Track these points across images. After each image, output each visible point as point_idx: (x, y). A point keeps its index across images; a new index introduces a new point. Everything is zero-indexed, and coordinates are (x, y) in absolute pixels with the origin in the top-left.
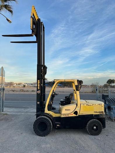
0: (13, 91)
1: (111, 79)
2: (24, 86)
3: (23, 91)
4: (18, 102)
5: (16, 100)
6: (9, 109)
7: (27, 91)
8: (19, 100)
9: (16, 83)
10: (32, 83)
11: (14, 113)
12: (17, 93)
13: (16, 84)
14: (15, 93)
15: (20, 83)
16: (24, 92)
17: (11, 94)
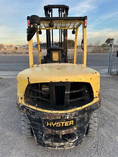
0: (5, 53)
1: (111, 38)
2: (16, 48)
3: (15, 53)
4: (13, 64)
5: (10, 63)
6: (3, 72)
7: (21, 53)
8: (13, 62)
9: (6, 45)
10: (24, 45)
11: (10, 77)
12: (10, 55)
13: (6, 47)
14: (7, 55)
15: (11, 45)
16: (17, 54)
17: (3, 57)
